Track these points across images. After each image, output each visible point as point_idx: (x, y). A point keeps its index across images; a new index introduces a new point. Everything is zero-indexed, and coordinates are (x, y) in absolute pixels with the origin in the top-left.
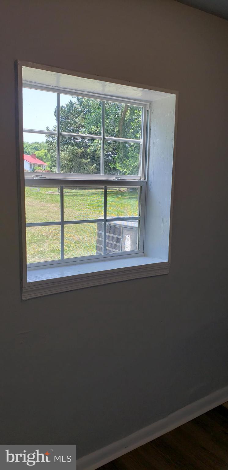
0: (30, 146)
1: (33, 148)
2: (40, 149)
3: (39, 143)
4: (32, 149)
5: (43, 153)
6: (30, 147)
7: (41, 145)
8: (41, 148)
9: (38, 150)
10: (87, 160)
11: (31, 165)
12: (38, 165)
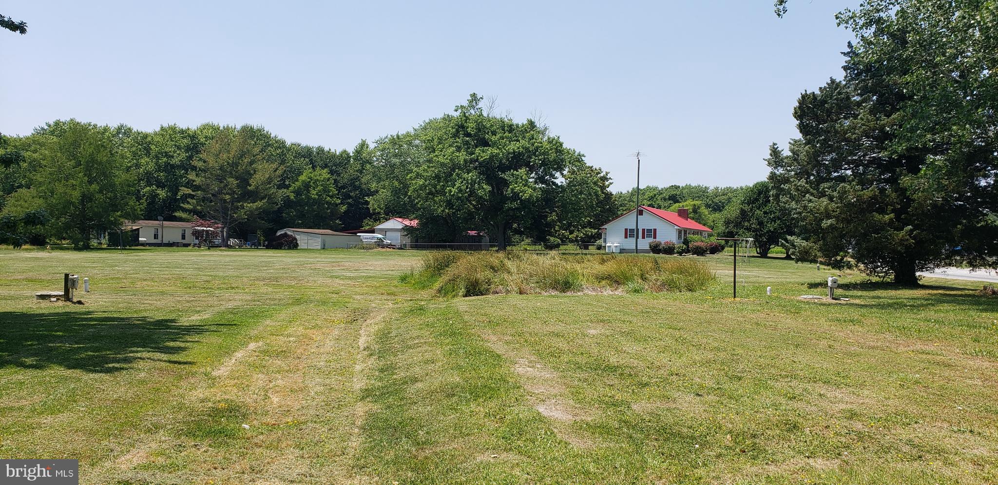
0: (662, 193)
1: (667, 197)
2: (682, 199)
3: (679, 187)
4: (665, 199)
5: (689, 207)
6: (661, 196)
7: (684, 192)
8: (684, 197)
9: (678, 202)
10: (887, 216)
11: (680, 232)
12: (693, 232)
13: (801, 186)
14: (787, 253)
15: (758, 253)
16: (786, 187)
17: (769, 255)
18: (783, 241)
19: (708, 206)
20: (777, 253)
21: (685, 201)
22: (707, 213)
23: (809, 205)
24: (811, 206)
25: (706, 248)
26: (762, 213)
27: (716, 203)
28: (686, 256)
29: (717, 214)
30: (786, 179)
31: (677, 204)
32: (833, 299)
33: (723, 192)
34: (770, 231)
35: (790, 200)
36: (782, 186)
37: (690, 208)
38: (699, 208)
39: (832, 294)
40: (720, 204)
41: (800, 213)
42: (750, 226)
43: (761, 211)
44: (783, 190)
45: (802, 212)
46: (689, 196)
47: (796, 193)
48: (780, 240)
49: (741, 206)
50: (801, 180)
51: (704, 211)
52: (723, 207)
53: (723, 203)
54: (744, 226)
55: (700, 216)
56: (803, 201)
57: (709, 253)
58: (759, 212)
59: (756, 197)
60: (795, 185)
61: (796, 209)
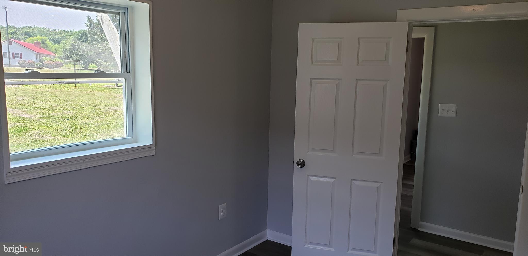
0: (19, 30)
1: (24, 33)
2: (34, 35)
3: (31, 27)
4: (22, 34)
6: (19, 32)
7: (35, 30)
8: (35, 33)
11: (37, 55)
12: (45, 55)
13: (102, 37)
14: (98, 67)
15: (83, 68)
16: (96, 37)
17: (89, 69)
18: (95, 62)
19: (51, 40)
20: (93, 67)
21: (36, 36)
22: (51, 44)
23: (107, 46)
24: (107, 47)
25: (54, 65)
26: (84, 46)
27: (56, 38)
28: (42, 69)
29: (57, 45)
30: (96, 33)
31: (31, 38)
32: (118, 86)
33: (60, 32)
34: (89, 56)
35: (98, 43)
36: (94, 36)
37: (40, 41)
38: (45, 41)
39: (117, 85)
40: (58, 39)
41: (103, 50)
42: (78, 53)
43: (83, 45)
44: (94, 38)
45: (104, 49)
46: (38, 33)
47: (100, 40)
48: (94, 61)
49: (72, 42)
50: (103, 34)
51: (48, 43)
52: (61, 41)
53: (60, 39)
54: (74, 53)
55: (46, 46)
56: (104, 44)
57: (55, 67)
58: (82, 46)
59: (80, 37)
60: (100, 36)
61: (101, 48)
